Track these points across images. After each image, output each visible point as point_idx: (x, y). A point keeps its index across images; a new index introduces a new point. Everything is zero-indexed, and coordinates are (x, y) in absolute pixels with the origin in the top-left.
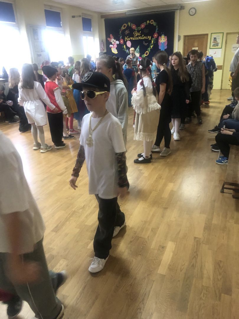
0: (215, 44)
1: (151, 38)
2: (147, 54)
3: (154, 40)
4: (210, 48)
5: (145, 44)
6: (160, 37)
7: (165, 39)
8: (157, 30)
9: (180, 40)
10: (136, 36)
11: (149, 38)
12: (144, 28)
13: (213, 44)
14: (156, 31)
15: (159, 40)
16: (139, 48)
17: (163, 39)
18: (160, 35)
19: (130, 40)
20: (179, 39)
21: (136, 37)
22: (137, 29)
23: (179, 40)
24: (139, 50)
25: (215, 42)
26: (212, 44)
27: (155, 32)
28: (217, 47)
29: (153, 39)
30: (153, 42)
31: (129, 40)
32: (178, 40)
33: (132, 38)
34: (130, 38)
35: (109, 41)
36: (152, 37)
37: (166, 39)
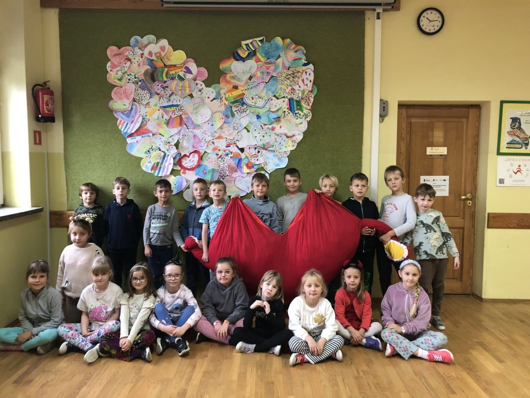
0: (517, 139)
4: (499, 153)
13: (510, 139)
20: (383, 113)
23: (383, 117)
25: (518, 132)
26: (506, 138)
28: (523, 150)
32: (381, 116)
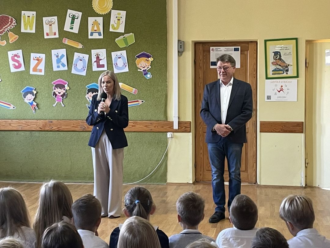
0: (280, 67)
9: (184, 54)
13: (274, 67)
20: (181, 50)
25: (280, 62)
26: (271, 68)
28: (285, 75)
32: (178, 52)
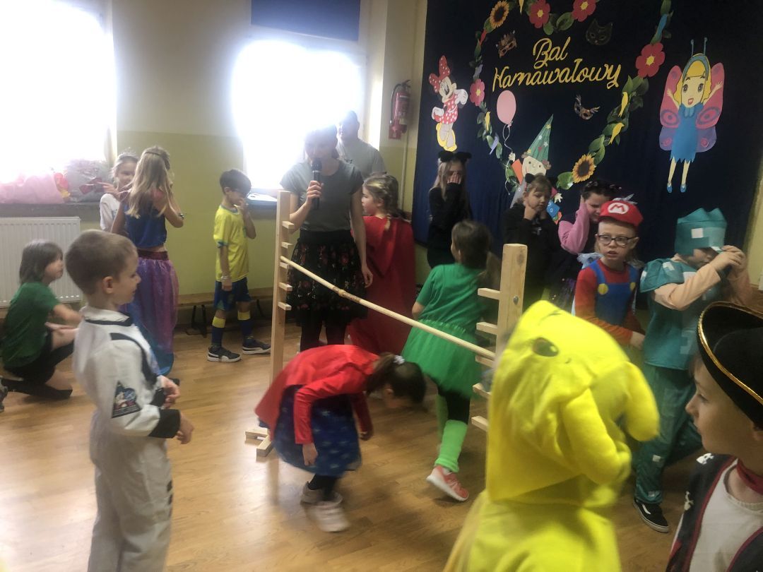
1: (622, 80)
2: (584, 169)
3: (639, 89)
5: (584, 111)
6: (676, 68)
7: (708, 84)
8: (663, 23)
10: (544, 62)
11: (612, 74)
12: (590, 18)
14: (658, 35)
15: (669, 92)
16: (548, 134)
17: (693, 83)
18: (677, 57)
19: (515, 89)
21: (543, 70)
22: (554, 23)
24: (546, 144)
27: (647, 40)
29: (630, 82)
30: (631, 101)
31: (508, 84)
33: (522, 76)
34: (516, 76)
35: (433, 87)
36: (629, 71)
37: (719, 86)
